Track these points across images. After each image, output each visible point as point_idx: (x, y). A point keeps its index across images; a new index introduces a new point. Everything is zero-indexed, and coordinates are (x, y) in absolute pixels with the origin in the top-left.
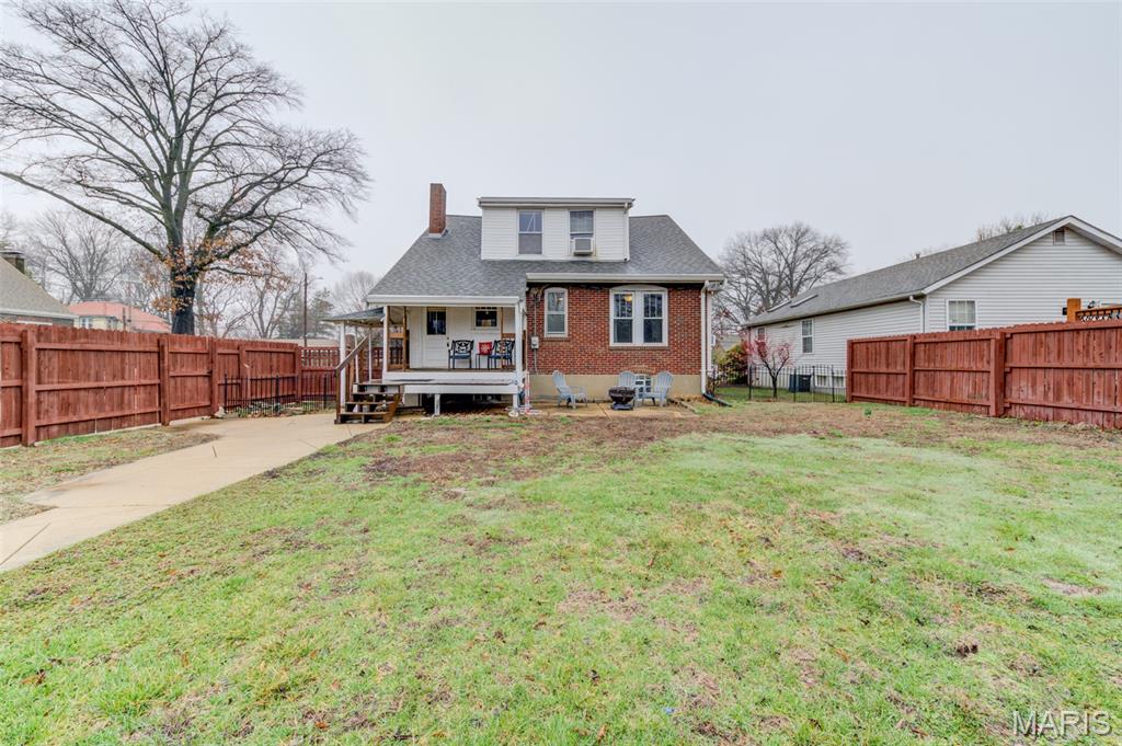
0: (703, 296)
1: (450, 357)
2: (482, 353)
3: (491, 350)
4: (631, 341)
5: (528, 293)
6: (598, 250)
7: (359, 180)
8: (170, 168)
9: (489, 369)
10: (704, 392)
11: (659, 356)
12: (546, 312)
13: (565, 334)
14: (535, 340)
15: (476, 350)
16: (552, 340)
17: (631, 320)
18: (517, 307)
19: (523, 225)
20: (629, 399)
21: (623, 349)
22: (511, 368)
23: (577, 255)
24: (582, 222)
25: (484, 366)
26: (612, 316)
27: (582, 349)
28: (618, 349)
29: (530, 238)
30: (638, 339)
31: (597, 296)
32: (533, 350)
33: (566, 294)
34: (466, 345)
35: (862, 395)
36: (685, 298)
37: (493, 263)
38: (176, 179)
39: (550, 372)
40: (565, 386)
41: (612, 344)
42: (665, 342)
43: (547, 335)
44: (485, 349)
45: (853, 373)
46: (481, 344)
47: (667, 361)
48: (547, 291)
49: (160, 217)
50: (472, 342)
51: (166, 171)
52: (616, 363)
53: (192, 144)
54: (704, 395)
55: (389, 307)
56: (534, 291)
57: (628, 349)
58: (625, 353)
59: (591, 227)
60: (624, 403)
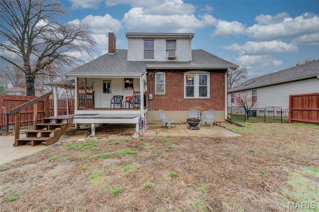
0: (226, 76)
1: (112, 103)
2: (127, 101)
3: (131, 100)
4: (193, 96)
5: (147, 74)
6: (178, 57)
7: (93, 44)
8: (23, 37)
9: (129, 109)
10: (226, 118)
11: (206, 103)
12: (156, 83)
13: (164, 93)
14: (151, 95)
15: (124, 100)
16: (158, 96)
17: (193, 87)
18: (140, 78)
19: (146, 46)
20: (197, 124)
21: (190, 99)
22: (138, 108)
23: (169, 59)
24: (171, 45)
25: (128, 107)
26: (185, 85)
27: (172, 99)
28: (188, 99)
29: (149, 52)
30: (196, 95)
31: (178, 76)
32: (150, 100)
33: (165, 75)
34: (120, 98)
35: (299, 120)
36: (218, 77)
37: (133, 62)
38: (26, 41)
39: (157, 110)
40: (165, 117)
41: (185, 97)
42: (208, 96)
43: (156, 93)
44: (128, 99)
45: (292, 110)
46: (126, 97)
47: (210, 104)
48: (156, 74)
49: (21, 55)
50: (123, 96)
51: (22, 38)
52: (186, 106)
53: (32, 29)
54: (227, 120)
55: (78, 78)
56: (150, 74)
57: (192, 100)
58: (191, 101)
59: (175, 47)
60: (194, 126)
